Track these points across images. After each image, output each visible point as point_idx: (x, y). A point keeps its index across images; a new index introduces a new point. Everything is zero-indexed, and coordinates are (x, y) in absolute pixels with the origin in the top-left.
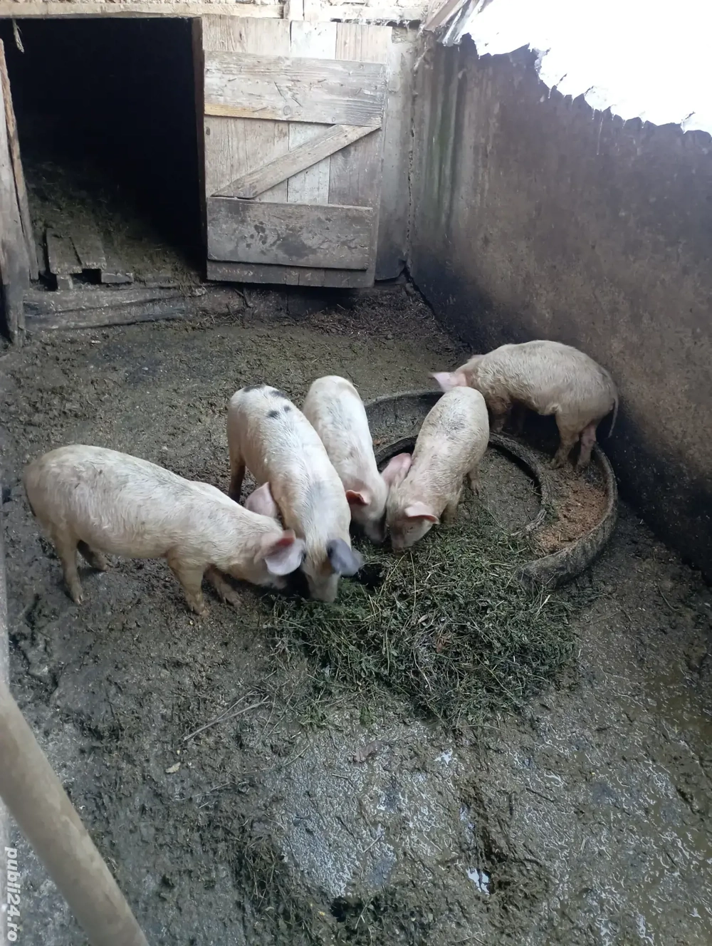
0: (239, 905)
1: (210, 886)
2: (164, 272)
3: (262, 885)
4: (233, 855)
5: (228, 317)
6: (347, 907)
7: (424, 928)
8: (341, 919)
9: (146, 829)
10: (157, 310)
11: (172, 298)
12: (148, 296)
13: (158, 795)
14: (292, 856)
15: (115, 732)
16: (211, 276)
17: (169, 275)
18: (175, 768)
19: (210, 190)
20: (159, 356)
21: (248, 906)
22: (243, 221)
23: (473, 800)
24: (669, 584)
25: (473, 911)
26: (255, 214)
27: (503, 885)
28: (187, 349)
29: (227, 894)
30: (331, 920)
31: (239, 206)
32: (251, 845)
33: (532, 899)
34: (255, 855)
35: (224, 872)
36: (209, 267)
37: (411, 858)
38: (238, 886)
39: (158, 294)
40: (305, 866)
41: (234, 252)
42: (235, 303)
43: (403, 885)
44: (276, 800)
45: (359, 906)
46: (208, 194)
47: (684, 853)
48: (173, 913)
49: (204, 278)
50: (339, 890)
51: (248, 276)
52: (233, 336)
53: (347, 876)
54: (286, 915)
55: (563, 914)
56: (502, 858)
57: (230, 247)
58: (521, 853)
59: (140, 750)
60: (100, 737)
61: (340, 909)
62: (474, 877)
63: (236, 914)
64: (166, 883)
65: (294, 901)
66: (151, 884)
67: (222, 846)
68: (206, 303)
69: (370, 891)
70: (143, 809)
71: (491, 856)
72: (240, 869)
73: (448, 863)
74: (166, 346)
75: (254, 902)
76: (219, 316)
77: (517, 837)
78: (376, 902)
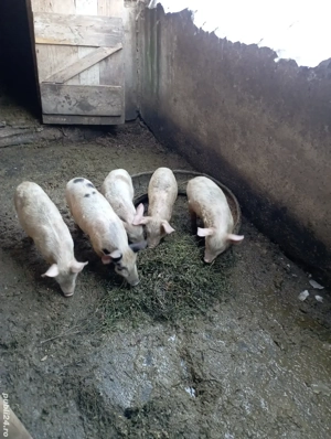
0: (81, 418)
1: (66, 411)
2: (22, 120)
3: (91, 407)
4: (76, 395)
5: (55, 141)
6: (131, 412)
7: (167, 417)
8: (129, 418)
9: (33, 388)
10: (19, 139)
11: (26, 133)
12: (14, 132)
13: (37, 372)
14: (104, 392)
15: (14, 345)
16: (45, 122)
17: (24, 122)
18: (45, 358)
19: (41, 80)
20: (22, 161)
21: (85, 418)
22: (59, 95)
23: (186, 356)
24: (265, 251)
25: (189, 406)
26: (64, 91)
27: (201, 392)
28: (36, 157)
29: (75, 414)
30: (125, 419)
31: (56, 87)
32: (84, 389)
33: (214, 397)
34: (87, 394)
35: (72, 403)
36: (44, 117)
37: (159, 386)
38: (80, 409)
39: (19, 131)
40: (110, 396)
41: (56, 109)
42: (58, 134)
43: (156, 398)
44: (95, 367)
45: (137, 410)
46: (40, 82)
47: (279, 369)
48: (49, 426)
49: (41, 123)
50: (127, 405)
51: (63, 121)
52: (58, 150)
53: (131, 398)
54: (103, 419)
55: (228, 402)
56: (200, 381)
57: (53, 107)
58: (209, 377)
59: (27, 352)
60: (7, 348)
61: (128, 413)
62: (188, 390)
63: (80, 422)
64: (44, 412)
65: (107, 413)
66: (37, 413)
67: (70, 392)
68: (43, 135)
69: (141, 404)
70: (31, 379)
71: (195, 380)
72: (80, 401)
73: (176, 386)
74: (25, 157)
75: (88, 415)
76: (50, 141)
77: (206, 370)
78: (145, 408)
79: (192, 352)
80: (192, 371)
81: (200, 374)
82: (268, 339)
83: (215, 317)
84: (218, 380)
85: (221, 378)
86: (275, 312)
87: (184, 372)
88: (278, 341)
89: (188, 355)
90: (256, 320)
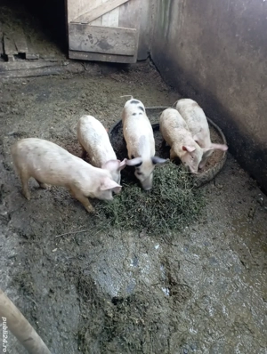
0: (78, 299)
1: (67, 292)
2: (52, 54)
3: (86, 292)
4: (76, 281)
5: (78, 74)
6: (117, 300)
7: (145, 308)
8: (115, 304)
9: (44, 272)
10: (49, 70)
11: (55, 66)
12: (45, 64)
13: (49, 260)
14: (98, 282)
15: (33, 237)
16: (70, 57)
17: (53, 56)
18: (55, 250)
19: (70, 20)
20: (50, 90)
21: (81, 300)
22: (83, 34)
23: (165, 263)
25: (163, 302)
26: (88, 31)
27: (175, 293)
28: (61, 87)
29: (74, 295)
30: (112, 305)
31: (82, 27)
32: (83, 278)
33: (185, 299)
34: (84, 282)
35: (73, 287)
36: (70, 53)
37: (142, 284)
38: (78, 292)
39: (49, 64)
40: (102, 286)
41: (80, 47)
42: (80, 68)
43: (138, 293)
44: (92, 262)
45: (122, 300)
46: (69, 22)
47: (241, 284)
48: (53, 302)
49: (68, 58)
50: (115, 294)
51: (85, 57)
52: (80, 82)
53: (118, 289)
54: (95, 304)
55: (196, 304)
56: (175, 284)
57: (78, 44)
58: (182, 282)
59: (42, 243)
60: (27, 238)
61: (115, 301)
62: (164, 290)
63: (77, 303)
64: (51, 291)
65: (98, 298)
66: (46, 291)
67: (72, 278)
68: (68, 68)
69: (126, 295)
70: (43, 265)
71: (171, 283)
72: (79, 286)
73: (155, 285)
74: (52, 86)
75: (84, 298)
76: (74, 73)
77: (181, 277)
78: (128, 299)
79: (171, 261)
80: (169, 276)
81: (175, 278)
82: (236, 258)
83: (194, 235)
84: (190, 285)
85: (192, 284)
86: (244, 237)
87: (163, 275)
88: (244, 261)
89: (167, 263)
90: (228, 241)
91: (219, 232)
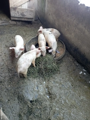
1: (14, 100)
3: (21, 100)
4: (17, 96)
5: (14, 25)
6: (32, 101)
7: (41, 103)
9: (6, 94)
10: (4, 24)
11: (6, 22)
12: (2, 22)
13: (7, 89)
14: (25, 96)
15: (1, 82)
16: (11, 19)
17: (5, 19)
18: (9, 86)
19: (10, 6)
20: (5, 31)
22: (15, 11)
25: (47, 100)
26: (17, 10)
27: (51, 97)
28: (8, 30)
29: (17, 101)
30: (30, 103)
31: (15, 9)
32: (20, 95)
33: (54, 99)
35: (16, 98)
37: (40, 95)
39: (4, 22)
40: (27, 97)
41: (15, 15)
42: (15, 23)
43: (39, 98)
44: (23, 89)
45: (34, 101)
47: (72, 92)
48: (10, 104)
50: (31, 99)
51: (17, 19)
52: (15, 28)
53: (32, 98)
54: (24, 103)
55: (58, 100)
56: (51, 94)
58: (53, 93)
59: (5, 84)
62: (48, 96)
63: (18, 103)
64: (9, 100)
65: (25, 101)
66: (7, 100)
67: (16, 95)
68: (11, 23)
70: (5, 91)
72: (18, 98)
73: (44, 95)
74: (6, 29)
75: (20, 102)
77: (53, 91)
78: (36, 100)
79: (49, 86)
80: (49, 92)
81: (51, 92)
82: (70, 84)
83: (56, 77)
84: (56, 94)
85: (57, 94)
86: (72, 77)
87: (47, 92)
88: (73, 85)
89: (48, 87)
90: (67, 79)
91: (64, 76)
